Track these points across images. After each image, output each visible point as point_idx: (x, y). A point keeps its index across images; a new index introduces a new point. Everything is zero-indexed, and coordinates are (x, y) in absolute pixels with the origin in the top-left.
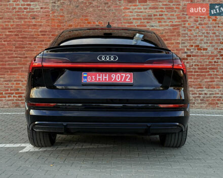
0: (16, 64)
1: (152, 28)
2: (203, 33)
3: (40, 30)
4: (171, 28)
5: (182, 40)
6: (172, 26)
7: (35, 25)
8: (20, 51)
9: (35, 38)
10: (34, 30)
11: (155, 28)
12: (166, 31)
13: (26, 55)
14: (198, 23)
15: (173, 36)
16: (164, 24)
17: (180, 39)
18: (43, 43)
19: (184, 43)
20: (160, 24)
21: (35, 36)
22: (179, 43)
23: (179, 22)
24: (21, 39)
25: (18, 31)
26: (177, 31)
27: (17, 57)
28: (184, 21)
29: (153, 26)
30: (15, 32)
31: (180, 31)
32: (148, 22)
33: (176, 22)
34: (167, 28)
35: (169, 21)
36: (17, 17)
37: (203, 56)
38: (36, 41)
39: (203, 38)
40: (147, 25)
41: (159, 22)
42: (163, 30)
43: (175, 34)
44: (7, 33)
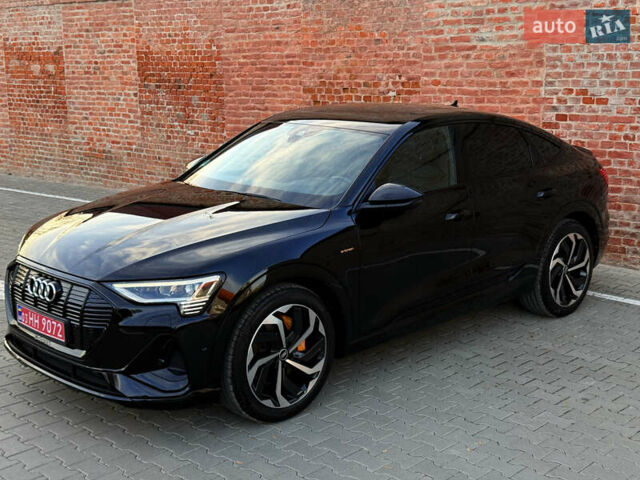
1: (484, 44)
3: (286, 53)
4: (524, 43)
5: (548, 75)
7: (279, 43)
8: (258, 95)
9: (277, 69)
10: (277, 53)
12: (513, 52)
13: (266, 105)
15: (526, 63)
16: (507, 33)
17: (544, 71)
18: (290, 79)
19: (551, 83)
20: (500, 33)
21: (278, 66)
22: (538, 84)
24: (260, 72)
25: (256, 56)
26: (536, 51)
27: (254, 108)
29: (483, 40)
30: (251, 57)
31: (544, 50)
32: (474, 30)
34: (513, 43)
35: (520, 24)
37: (597, 118)
38: (280, 76)
39: (598, 69)
40: (473, 36)
41: (498, 29)
42: (506, 49)
43: (531, 58)
44: (242, 60)
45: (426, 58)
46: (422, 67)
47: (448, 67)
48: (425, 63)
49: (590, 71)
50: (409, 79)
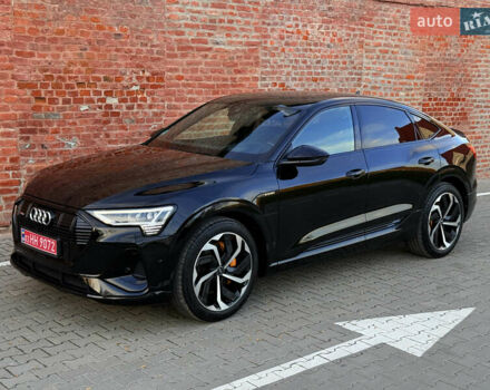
1: (218, 47)
2: (291, 61)
4: (247, 48)
5: (262, 73)
6: (248, 44)
11: (222, 47)
12: (239, 54)
14: (283, 42)
15: (248, 64)
16: (234, 39)
17: (259, 70)
19: (264, 79)
20: (229, 39)
22: (256, 79)
23: (258, 37)
26: (255, 54)
28: (265, 37)
29: (217, 43)
31: (259, 55)
32: (210, 35)
33: (253, 37)
34: (240, 47)
35: (244, 33)
39: (290, 69)
40: (209, 39)
41: (228, 35)
42: (235, 52)
43: (252, 61)
45: (169, 56)
46: (166, 63)
47: (189, 64)
48: (169, 60)
49: (286, 70)
50: (153, 74)
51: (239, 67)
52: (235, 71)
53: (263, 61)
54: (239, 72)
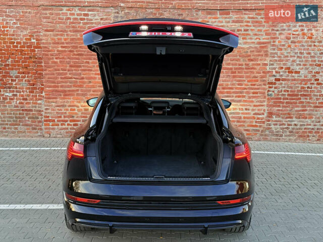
0: (71, 86)
2: (296, 53)
4: (258, 46)
5: (271, 61)
6: (259, 43)
8: (75, 70)
12: (252, 50)
13: (82, 76)
14: (290, 41)
15: (259, 55)
16: (249, 41)
17: (268, 59)
19: (272, 64)
20: (245, 41)
22: (266, 65)
23: (268, 39)
24: (77, 57)
25: (73, 47)
26: (265, 49)
27: (71, 78)
28: (274, 38)
30: (69, 47)
31: (269, 50)
33: (264, 39)
34: (252, 45)
35: (256, 37)
36: (71, 29)
37: (295, 80)
39: (295, 58)
41: (244, 39)
42: (248, 48)
43: (262, 53)
44: (60, 49)
49: (291, 59)
51: (252, 57)
52: (249, 60)
53: (272, 53)
54: (252, 60)
